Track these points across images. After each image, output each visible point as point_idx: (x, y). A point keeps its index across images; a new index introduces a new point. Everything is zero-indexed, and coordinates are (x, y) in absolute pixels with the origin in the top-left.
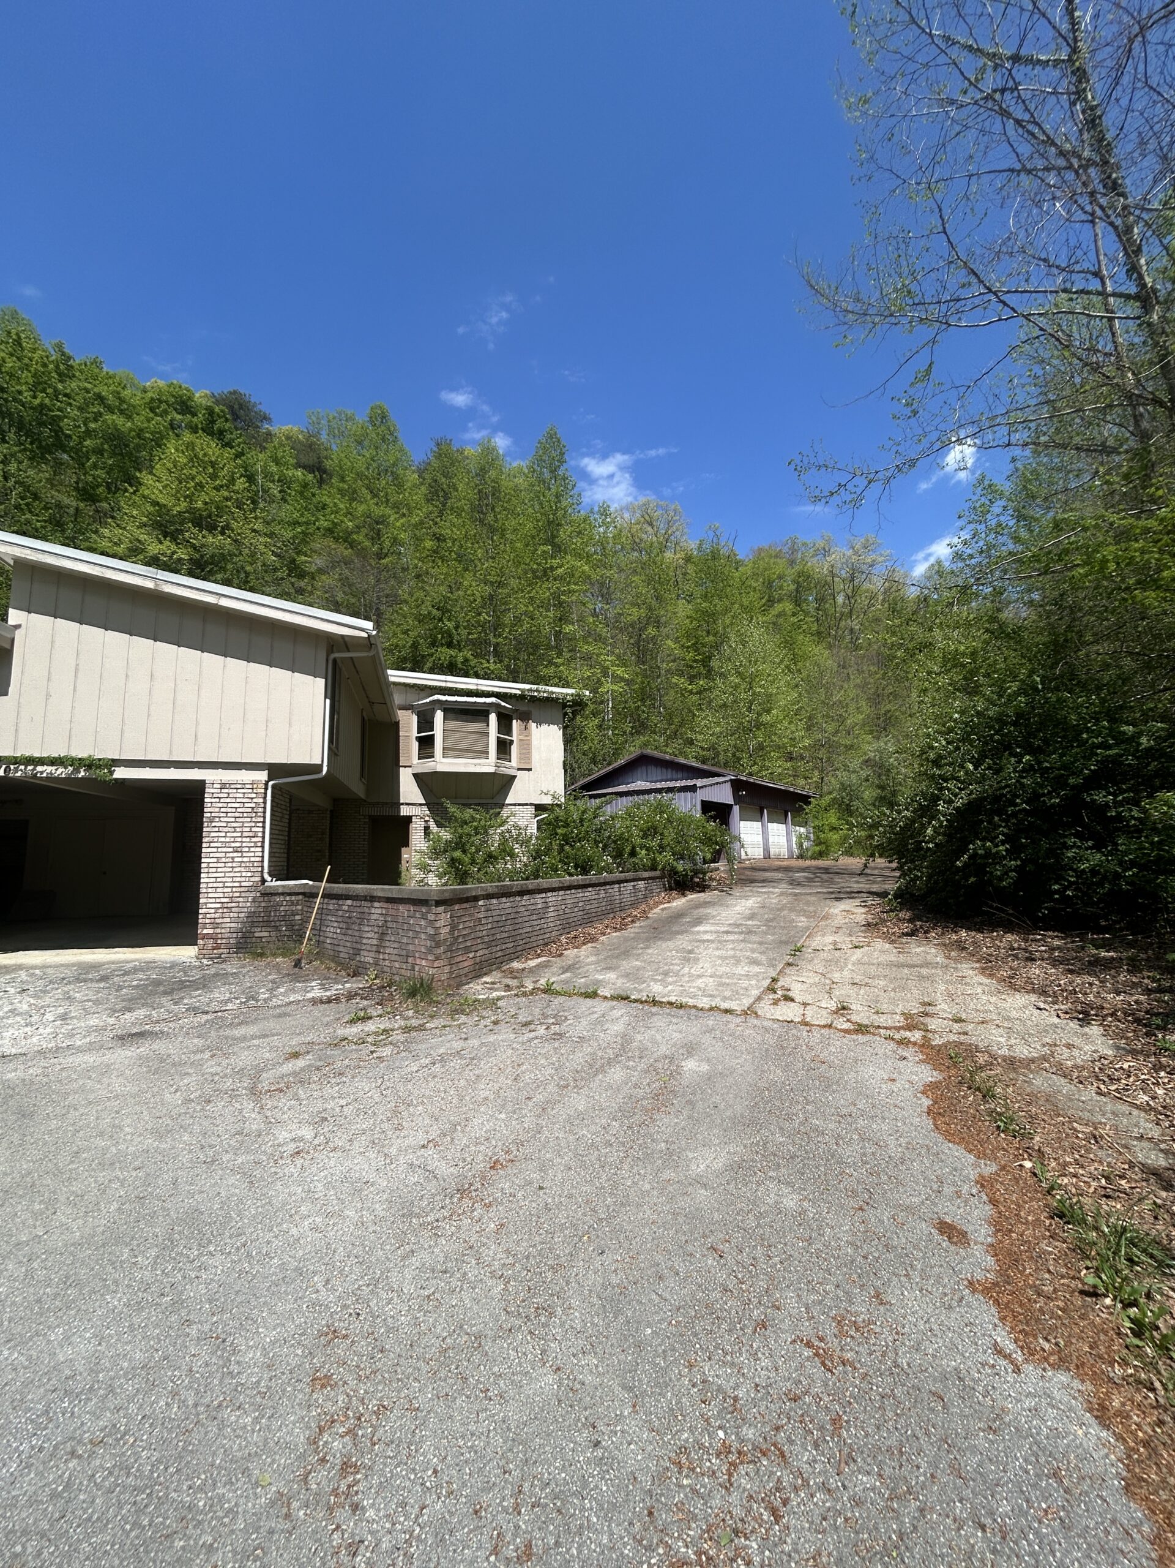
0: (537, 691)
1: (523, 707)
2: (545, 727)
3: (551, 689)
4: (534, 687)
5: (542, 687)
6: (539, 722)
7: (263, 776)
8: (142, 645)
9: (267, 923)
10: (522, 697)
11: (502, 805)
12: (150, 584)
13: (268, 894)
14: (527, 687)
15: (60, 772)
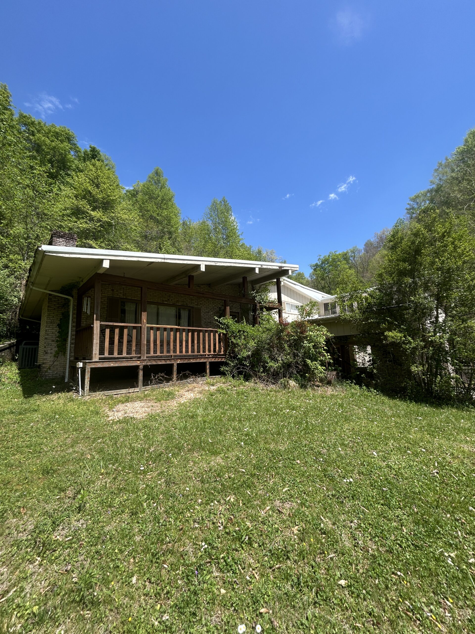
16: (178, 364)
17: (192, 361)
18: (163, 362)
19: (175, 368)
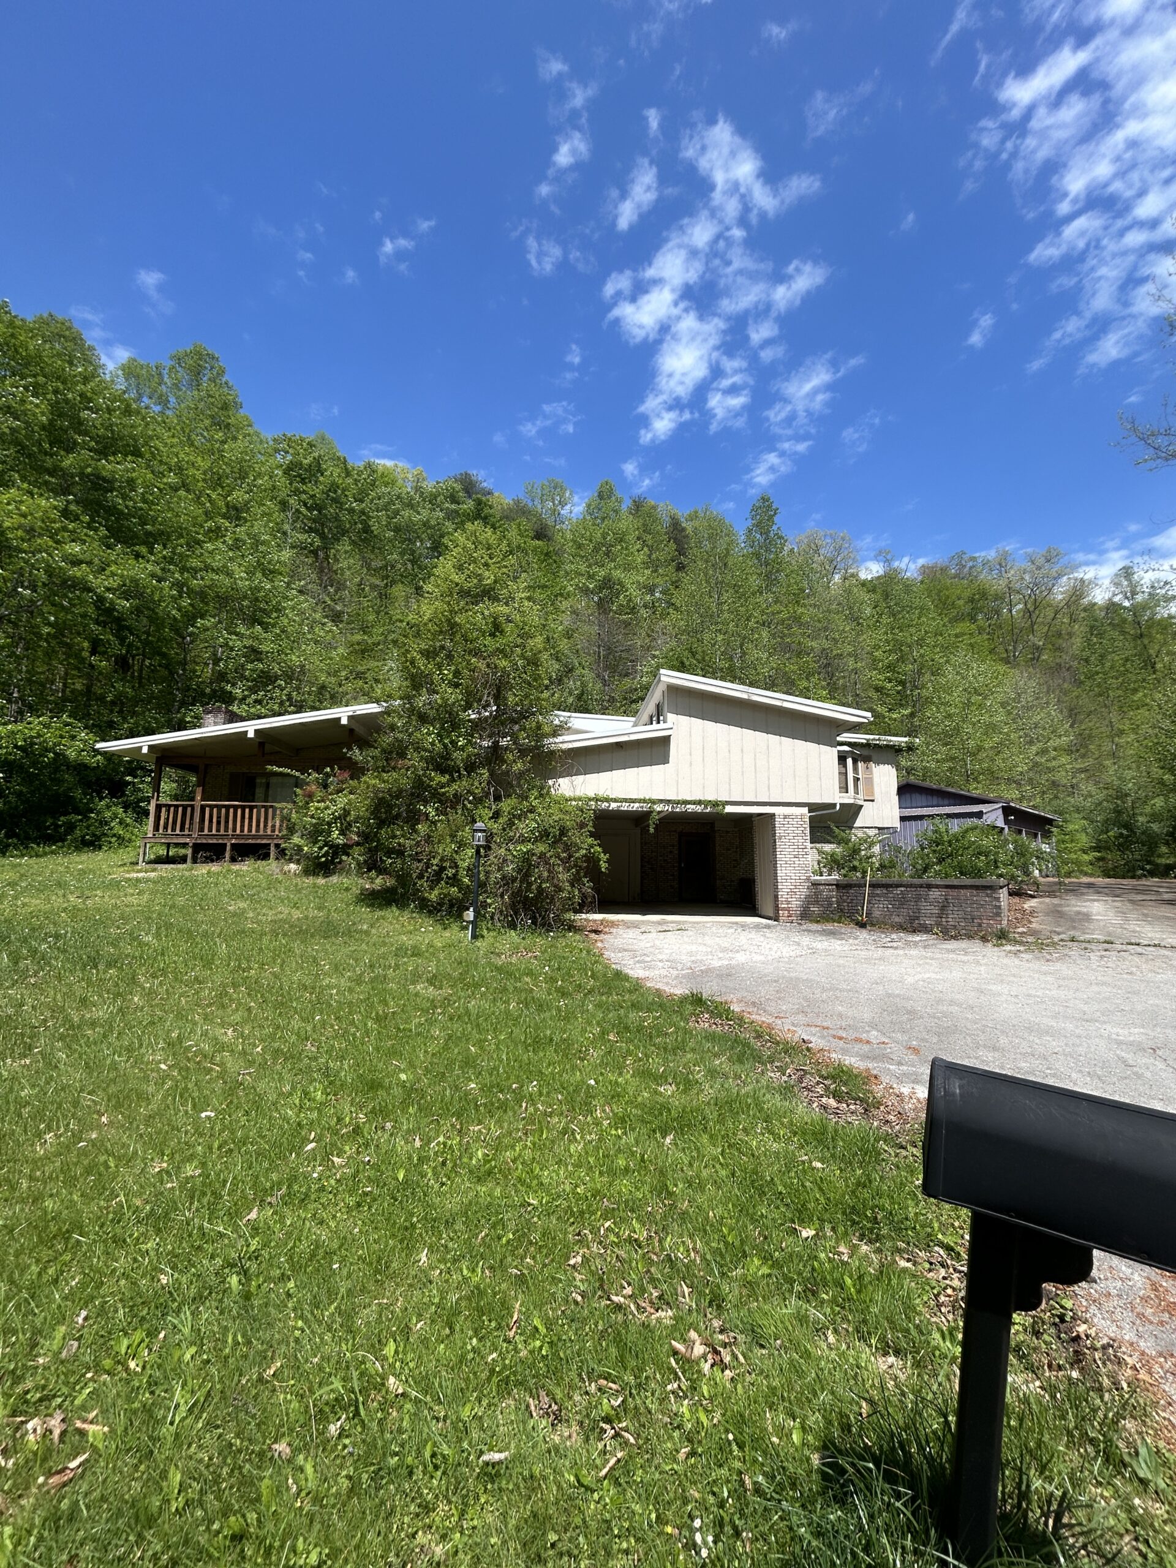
0: (879, 740)
1: (866, 752)
2: (881, 766)
3: (889, 738)
4: (877, 737)
5: (883, 737)
6: (878, 763)
7: (805, 810)
8: (735, 731)
9: (817, 902)
10: (867, 745)
11: (851, 828)
12: (745, 696)
13: (815, 884)
14: (871, 737)
15: (699, 809)
16: (232, 845)
17: (250, 841)
18: (215, 841)
19: (228, 848)
